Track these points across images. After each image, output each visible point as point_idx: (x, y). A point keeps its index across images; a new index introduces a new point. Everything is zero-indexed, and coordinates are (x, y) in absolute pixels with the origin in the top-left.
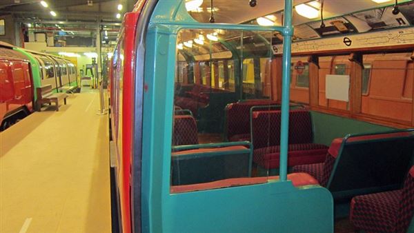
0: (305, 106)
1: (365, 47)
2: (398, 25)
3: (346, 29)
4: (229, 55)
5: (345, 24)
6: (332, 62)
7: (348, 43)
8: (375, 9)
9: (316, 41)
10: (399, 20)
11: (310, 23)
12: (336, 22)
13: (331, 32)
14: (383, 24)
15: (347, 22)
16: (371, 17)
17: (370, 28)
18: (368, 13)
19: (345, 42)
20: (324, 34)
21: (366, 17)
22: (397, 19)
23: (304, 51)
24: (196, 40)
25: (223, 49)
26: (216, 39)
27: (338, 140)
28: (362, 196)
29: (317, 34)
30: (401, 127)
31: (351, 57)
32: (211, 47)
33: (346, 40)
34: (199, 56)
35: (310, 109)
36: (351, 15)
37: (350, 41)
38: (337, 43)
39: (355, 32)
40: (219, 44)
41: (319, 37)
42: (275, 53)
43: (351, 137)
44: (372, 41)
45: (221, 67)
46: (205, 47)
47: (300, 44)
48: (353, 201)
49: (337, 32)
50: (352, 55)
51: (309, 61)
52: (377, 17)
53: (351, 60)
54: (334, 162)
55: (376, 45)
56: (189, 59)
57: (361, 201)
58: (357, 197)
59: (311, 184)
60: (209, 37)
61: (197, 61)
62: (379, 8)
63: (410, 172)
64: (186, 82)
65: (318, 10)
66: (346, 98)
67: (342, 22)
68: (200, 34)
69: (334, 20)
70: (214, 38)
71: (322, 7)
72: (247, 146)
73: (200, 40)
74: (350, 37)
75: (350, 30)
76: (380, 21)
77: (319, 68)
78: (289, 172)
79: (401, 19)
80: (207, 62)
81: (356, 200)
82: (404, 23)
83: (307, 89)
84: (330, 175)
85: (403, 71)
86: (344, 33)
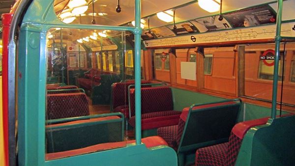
0: (167, 84)
1: (205, 42)
2: (224, 28)
3: (192, 30)
4: (115, 47)
5: (191, 27)
6: (188, 52)
7: (194, 40)
8: (209, 16)
9: (173, 38)
10: (225, 24)
11: (167, 25)
12: (185, 25)
13: (183, 32)
14: (215, 27)
15: (192, 25)
16: (207, 22)
17: (207, 30)
18: (205, 19)
19: (192, 39)
20: (178, 33)
21: (204, 22)
22: (224, 24)
23: (165, 45)
24: (91, 37)
25: (111, 43)
26: (105, 36)
27: (187, 109)
28: (203, 149)
29: (174, 34)
30: (229, 98)
31: (196, 49)
32: (102, 42)
33: (193, 38)
34: (95, 48)
35: (171, 86)
36: (194, 20)
37: (195, 39)
38: (187, 40)
39: (198, 32)
40: (108, 40)
41: (175, 35)
42: (146, 46)
43: (195, 106)
44: (209, 39)
45: (110, 56)
46: (98, 41)
47: (163, 40)
48: (197, 152)
49: (186, 32)
50: (197, 48)
51: (169, 52)
52: (211, 22)
53: (197, 52)
54: (185, 124)
55: (211, 42)
56: (88, 50)
57: (202, 152)
58: (200, 149)
59: (161, 144)
60: (100, 34)
61: (93, 52)
62: (212, 16)
63: (232, 131)
64: (86, 67)
65: (172, 16)
66: (194, 78)
67: (189, 25)
68: (94, 32)
69: (183, 24)
70: (104, 35)
71: (174, 14)
72: (120, 116)
73: (94, 36)
74: (195, 36)
75: (194, 31)
76: (213, 25)
77: (176, 57)
78: (142, 137)
79: (226, 24)
80: (101, 53)
81: (199, 152)
82: (229, 27)
83: (169, 71)
84: (182, 134)
85: (233, 59)
86: (191, 33)
